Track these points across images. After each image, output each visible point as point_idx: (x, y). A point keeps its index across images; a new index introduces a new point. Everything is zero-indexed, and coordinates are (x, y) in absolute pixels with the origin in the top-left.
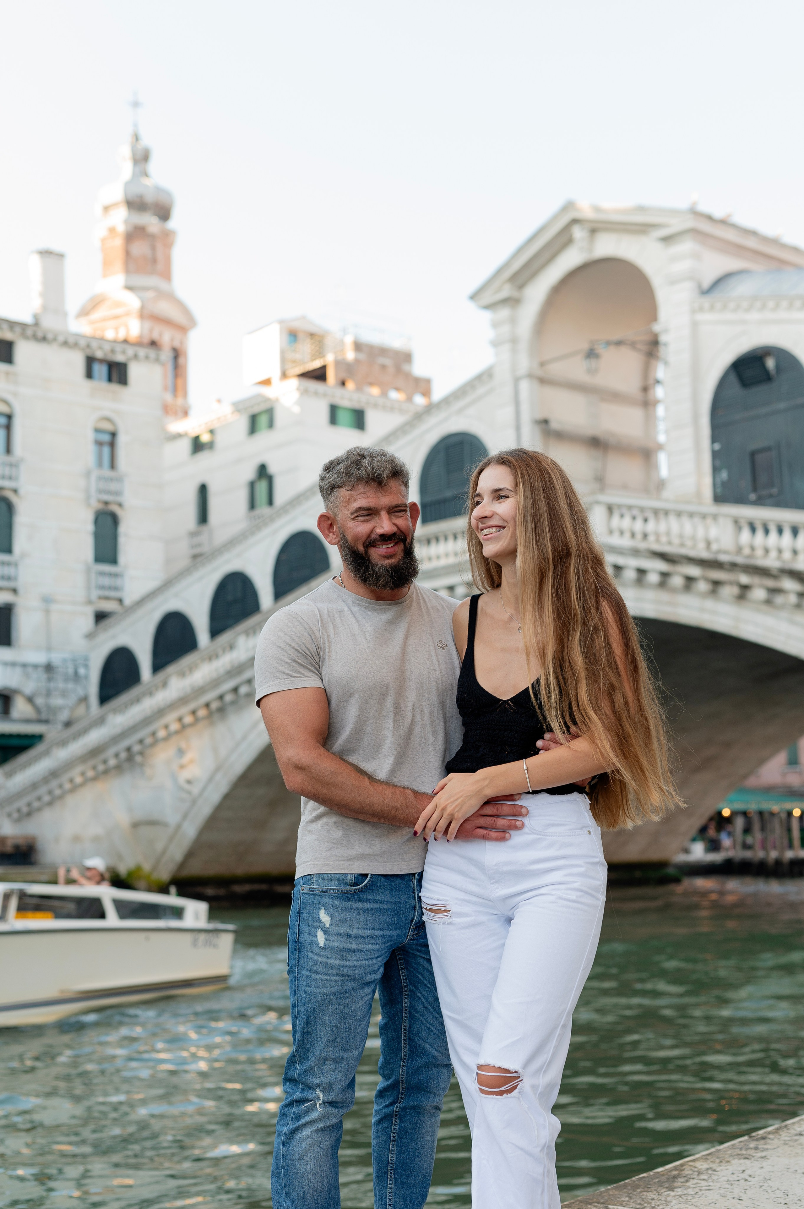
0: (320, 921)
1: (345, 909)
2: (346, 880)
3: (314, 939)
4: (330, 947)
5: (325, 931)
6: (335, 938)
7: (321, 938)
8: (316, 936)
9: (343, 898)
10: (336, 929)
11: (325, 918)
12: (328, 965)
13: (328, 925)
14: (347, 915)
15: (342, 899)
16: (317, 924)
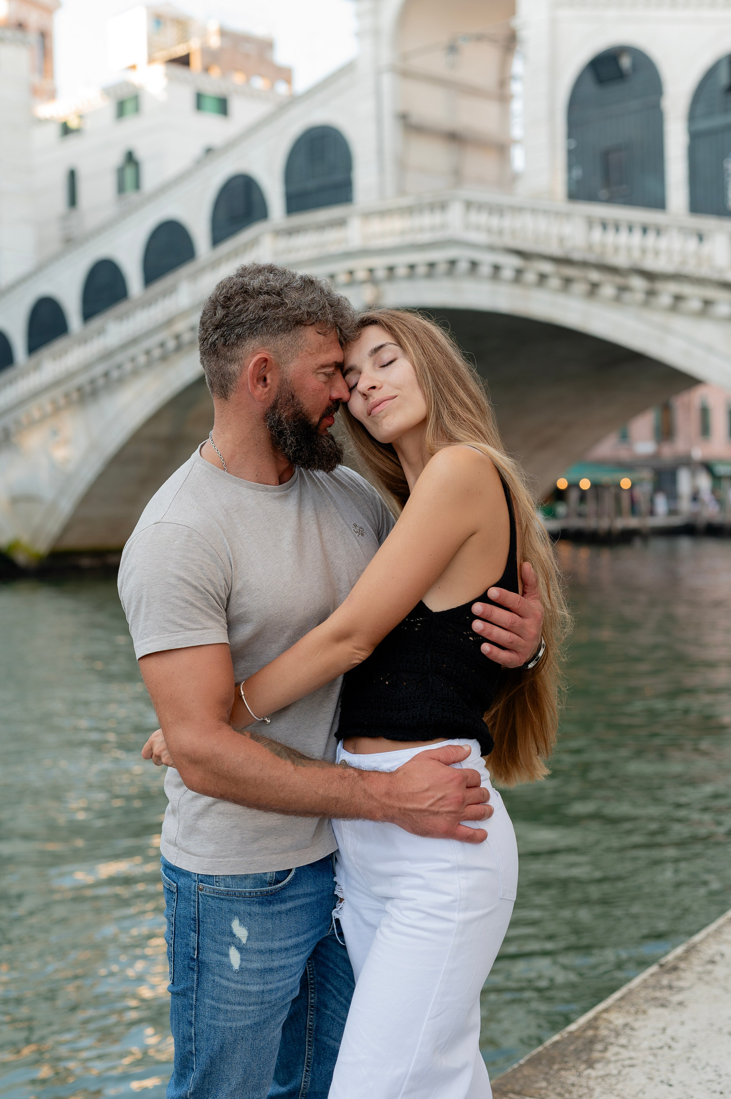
0: (233, 935)
1: (265, 916)
2: (265, 878)
3: (224, 959)
4: (247, 970)
5: (241, 949)
6: (254, 957)
7: (235, 958)
8: (227, 955)
9: (263, 902)
10: (256, 945)
11: (240, 931)
12: (244, 992)
13: (244, 941)
14: (269, 925)
15: (261, 903)
16: (228, 939)
